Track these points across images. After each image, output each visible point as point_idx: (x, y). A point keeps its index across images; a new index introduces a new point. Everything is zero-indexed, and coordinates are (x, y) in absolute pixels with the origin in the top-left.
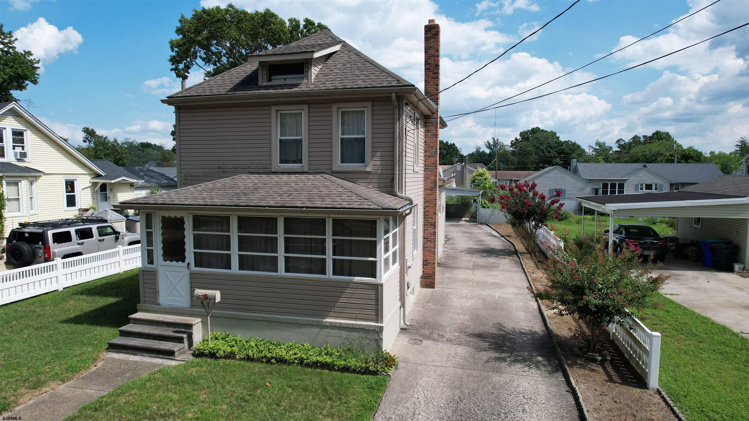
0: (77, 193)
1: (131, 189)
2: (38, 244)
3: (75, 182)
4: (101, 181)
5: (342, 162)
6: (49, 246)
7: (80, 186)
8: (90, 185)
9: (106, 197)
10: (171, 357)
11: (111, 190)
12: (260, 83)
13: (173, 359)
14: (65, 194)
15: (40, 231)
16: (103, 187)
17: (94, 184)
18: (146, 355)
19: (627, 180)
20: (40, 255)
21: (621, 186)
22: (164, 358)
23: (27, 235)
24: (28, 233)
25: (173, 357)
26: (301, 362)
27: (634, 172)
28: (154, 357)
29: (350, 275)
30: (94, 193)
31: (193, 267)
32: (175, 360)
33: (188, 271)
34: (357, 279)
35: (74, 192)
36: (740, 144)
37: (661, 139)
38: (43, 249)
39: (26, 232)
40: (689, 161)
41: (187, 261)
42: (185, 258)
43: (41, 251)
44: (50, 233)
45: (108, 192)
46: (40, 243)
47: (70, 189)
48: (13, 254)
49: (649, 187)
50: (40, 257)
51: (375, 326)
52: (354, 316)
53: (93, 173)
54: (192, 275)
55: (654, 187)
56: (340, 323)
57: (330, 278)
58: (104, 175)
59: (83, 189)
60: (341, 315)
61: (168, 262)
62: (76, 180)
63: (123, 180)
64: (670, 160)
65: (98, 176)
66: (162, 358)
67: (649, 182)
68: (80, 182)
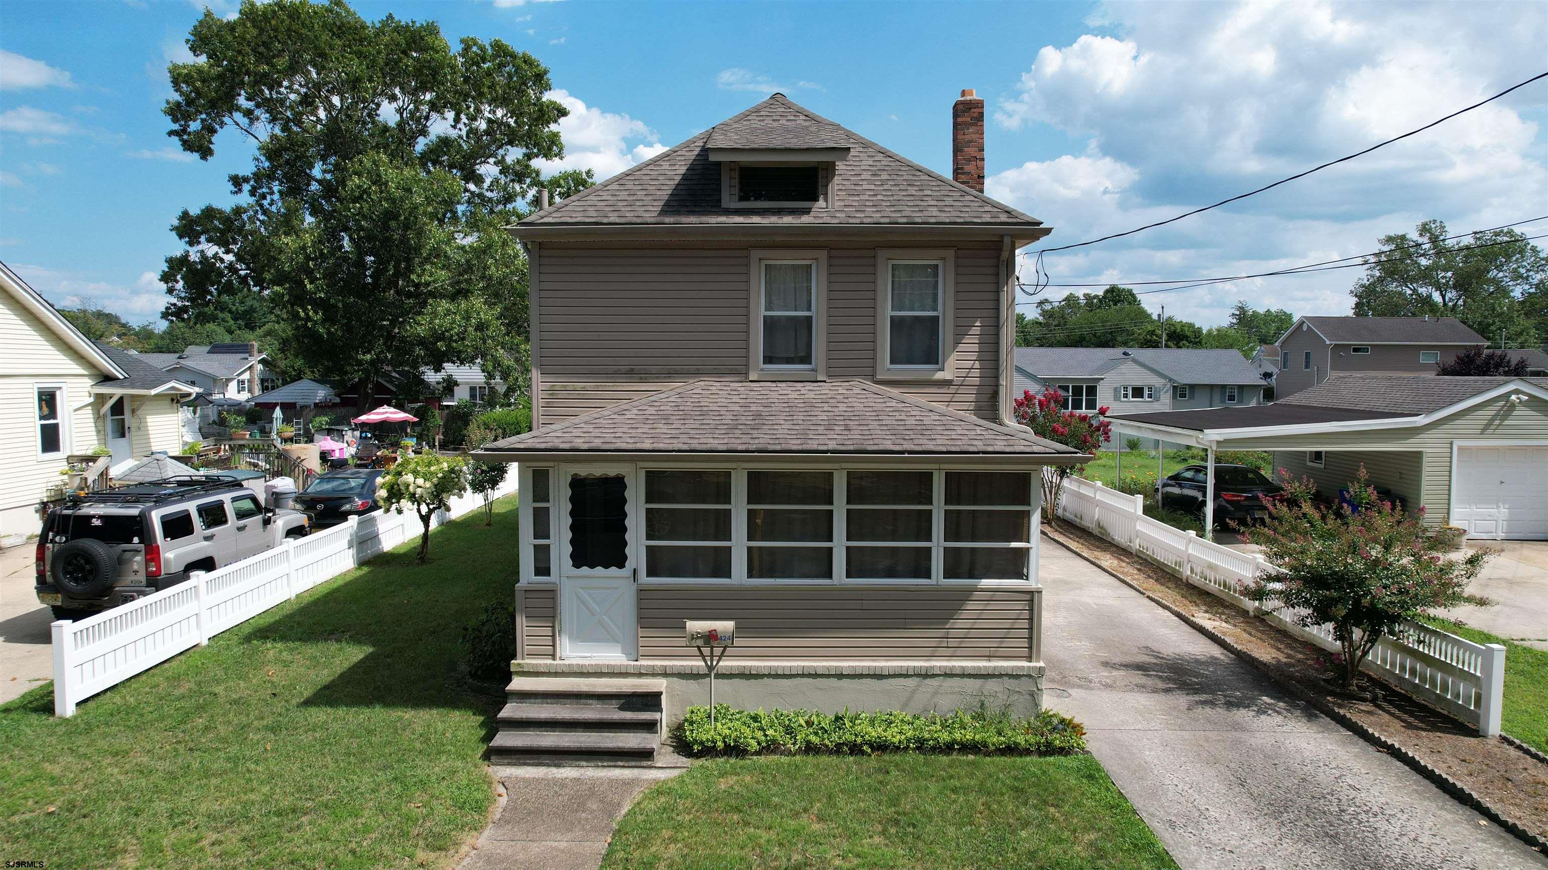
0: (63, 419)
1: (172, 408)
2: (130, 542)
3: (58, 393)
4: (117, 392)
5: (892, 362)
6: (158, 547)
7: (70, 403)
8: (92, 400)
9: (123, 427)
10: (644, 763)
11: (133, 411)
12: (725, 203)
13: (651, 767)
14: (39, 423)
15: (134, 511)
16: (118, 408)
17: (100, 399)
18: (584, 764)
19: (1102, 379)
20: (136, 567)
21: (1092, 391)
22: (628, 767)
23: (96, 522)
24: (100, 517)
25: (649, 763)
26: (921, 746)
27: (1110, 365)
28: (604, 766)
29: (971, 576)
30: (98, 417)
31: (643, 578)
32: (655, 767)
33: (634, 587)
34: (986, 583)
35: (55, 417)
36: (1238, 313)
37: (1119, 301)
38: (143, 552)
39: (93, 517)
40: (1181, 344)
41: (630, 564)
42: (625, 558)
43: (138, 558)
44: (156, 516)
45: (127, 416)
46: (136, 540)
47: (46, 411)
48: (70, 568)
49: (1138, 392)
50: (136, 572)
51: (1029, 667)
52: (986, 652)
53: (98, 372)
54: (643, 595)
55: (1146, 392)
56: (963, 668)
57: (940, 583)
58: (122, 377)
59: (76, 410)
60: (959, 652)
61: (585, 570)
62: (60, 388)
63: (173, 388)
64: (1150, 341)
65: (106, 378)
66: (623, 767)
67: (1138, 384)
68: (70, 394)
